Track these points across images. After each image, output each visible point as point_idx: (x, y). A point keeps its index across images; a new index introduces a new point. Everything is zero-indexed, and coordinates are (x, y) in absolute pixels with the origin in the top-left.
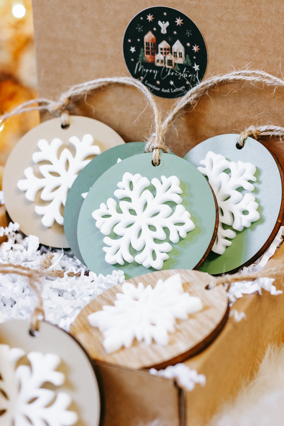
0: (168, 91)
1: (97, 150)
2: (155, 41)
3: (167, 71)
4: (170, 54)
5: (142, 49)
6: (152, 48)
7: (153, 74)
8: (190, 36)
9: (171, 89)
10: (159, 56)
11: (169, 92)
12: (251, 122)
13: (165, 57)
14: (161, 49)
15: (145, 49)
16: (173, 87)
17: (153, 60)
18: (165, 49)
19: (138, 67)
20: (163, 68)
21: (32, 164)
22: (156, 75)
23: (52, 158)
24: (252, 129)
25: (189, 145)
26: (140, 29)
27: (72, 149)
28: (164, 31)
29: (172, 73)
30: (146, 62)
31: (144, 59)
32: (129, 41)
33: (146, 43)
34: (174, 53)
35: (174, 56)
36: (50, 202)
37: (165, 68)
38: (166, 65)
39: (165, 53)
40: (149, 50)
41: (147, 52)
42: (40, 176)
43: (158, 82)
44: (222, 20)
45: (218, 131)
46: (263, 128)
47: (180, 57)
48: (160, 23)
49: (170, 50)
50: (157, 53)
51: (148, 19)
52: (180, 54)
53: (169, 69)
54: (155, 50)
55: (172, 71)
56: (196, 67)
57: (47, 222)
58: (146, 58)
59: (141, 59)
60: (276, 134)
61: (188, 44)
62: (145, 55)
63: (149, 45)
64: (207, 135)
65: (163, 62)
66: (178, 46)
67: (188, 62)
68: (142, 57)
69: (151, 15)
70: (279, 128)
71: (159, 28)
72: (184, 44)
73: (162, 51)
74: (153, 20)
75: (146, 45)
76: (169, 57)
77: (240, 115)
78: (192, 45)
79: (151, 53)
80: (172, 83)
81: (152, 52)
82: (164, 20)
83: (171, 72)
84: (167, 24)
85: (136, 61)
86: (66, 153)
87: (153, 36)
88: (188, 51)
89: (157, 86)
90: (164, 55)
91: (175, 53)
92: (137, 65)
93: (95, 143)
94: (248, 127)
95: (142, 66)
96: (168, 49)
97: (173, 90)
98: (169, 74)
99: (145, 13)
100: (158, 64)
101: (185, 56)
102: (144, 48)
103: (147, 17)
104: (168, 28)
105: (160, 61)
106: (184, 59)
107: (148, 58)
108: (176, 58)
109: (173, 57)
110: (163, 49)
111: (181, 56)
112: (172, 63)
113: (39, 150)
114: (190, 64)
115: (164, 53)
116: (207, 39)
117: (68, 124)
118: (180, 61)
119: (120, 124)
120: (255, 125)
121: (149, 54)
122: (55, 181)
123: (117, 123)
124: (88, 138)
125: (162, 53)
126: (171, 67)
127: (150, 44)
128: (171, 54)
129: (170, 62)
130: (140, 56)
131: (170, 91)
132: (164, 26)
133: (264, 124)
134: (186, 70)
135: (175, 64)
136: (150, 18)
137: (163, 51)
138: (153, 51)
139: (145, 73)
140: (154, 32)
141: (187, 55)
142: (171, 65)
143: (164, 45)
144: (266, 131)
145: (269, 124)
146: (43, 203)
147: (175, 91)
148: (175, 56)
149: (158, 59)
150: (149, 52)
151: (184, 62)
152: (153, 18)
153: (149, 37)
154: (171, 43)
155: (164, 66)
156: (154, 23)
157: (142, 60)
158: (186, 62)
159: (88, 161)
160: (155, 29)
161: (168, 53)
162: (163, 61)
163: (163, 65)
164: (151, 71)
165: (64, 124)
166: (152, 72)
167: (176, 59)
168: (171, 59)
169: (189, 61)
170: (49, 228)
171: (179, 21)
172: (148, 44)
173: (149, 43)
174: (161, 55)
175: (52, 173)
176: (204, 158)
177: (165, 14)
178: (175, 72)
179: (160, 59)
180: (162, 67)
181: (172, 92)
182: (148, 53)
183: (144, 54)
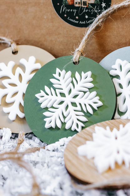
0: (84, 23)
1: (39, 66)
7: (73, 12)
16: (88, 19)
17: (73, 3)
19: (63, 9)
22: (75, 13)
23: (10, 74)
25: (100, 57)
27: (23, 67)
29: (87, 10)
31: (67, 2)
36: (13, 103)
37: (82, 7)
38: (82, 5)
42: (3, 87)
43: (77, 17)
53: (84, 8)
55: (87, 8)
56: (103, 5)
57: (12, 117)
58: (68, 2)
64: (112, 49)
68: (65, 2)
80: (87, 17)
83: (86, 10)
85: (61, 4)
86: (19, 70)
89: (76, 20)
92: (62, 7)
93: (37, 62)
95: (66, 8)
97: (88, 22)
98: (84, 11)
100: (77, 5)
105: (78, 3)
112: (86, 3)
114: (99, 3)
117: (17, 50)
118: (92, 1)
119: (51, 48)
122: (14, 89)
123: (49, 48)
124: (32, 59)
126: (85, 6)
131: (86, 22)
134: (96, 7)
135: (89, 4)
139: (67, 12)
142: (86, 5)
146: (7, 105)
147: (89, 22)
149: (76, 2)
151: (94, 2)
157: (65, 4)
158: (96, 2)
159: (34, 74)
162: (80, 3)
163: (80, 5)
164: (72, 10)
165: (14, 51)
169: (98, 1)
170: (14, 121)
175: (11, 84)
176: (114, 64)
179: (78, 1)
180: (79, 7)
181: (87, 23)
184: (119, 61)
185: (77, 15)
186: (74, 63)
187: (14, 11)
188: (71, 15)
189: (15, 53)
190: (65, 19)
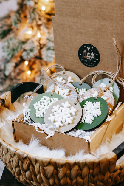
8: (95, 51)
10: (88, 56)
11: (90, 66)
16: (91, 64)
19: (82, 59)
20: (89, 60)
22: (87, 61)
26: (82, 49)
28: (89, 50)
32: (80, 52)
44: (103, 48)
49: (90, 55)
54: (87, 55)
55: (91, 60)
56: (97, 60)
66: (92, 54)
67: (95, 58)
72: (94, 54)
76: (90, 57)
78: (96, 54)
79: (85, 55)
82: (89, 47)
84: (90, 48)
88: (95, 55)
89: (87, 64)
100: (87, 58)
104: (90, 49)
107: (85, 57)
116: (100, 52)
118: (93, 58)
129: (90, 58)
132: (89, 49)
134: (95, 60)
136: (85, 46)
140: (86, 50)
143: (89, 53)
148: (92, 56)
153: (85, 51)
154: (91, 53)
157: (83, 57)
164: (85, 60)
171: (92, 48)
172: (84, 53)
186: (80, 85)
187: (64, 58)
188: (85, 62)
189: (64, 73)
190: (83, 63)
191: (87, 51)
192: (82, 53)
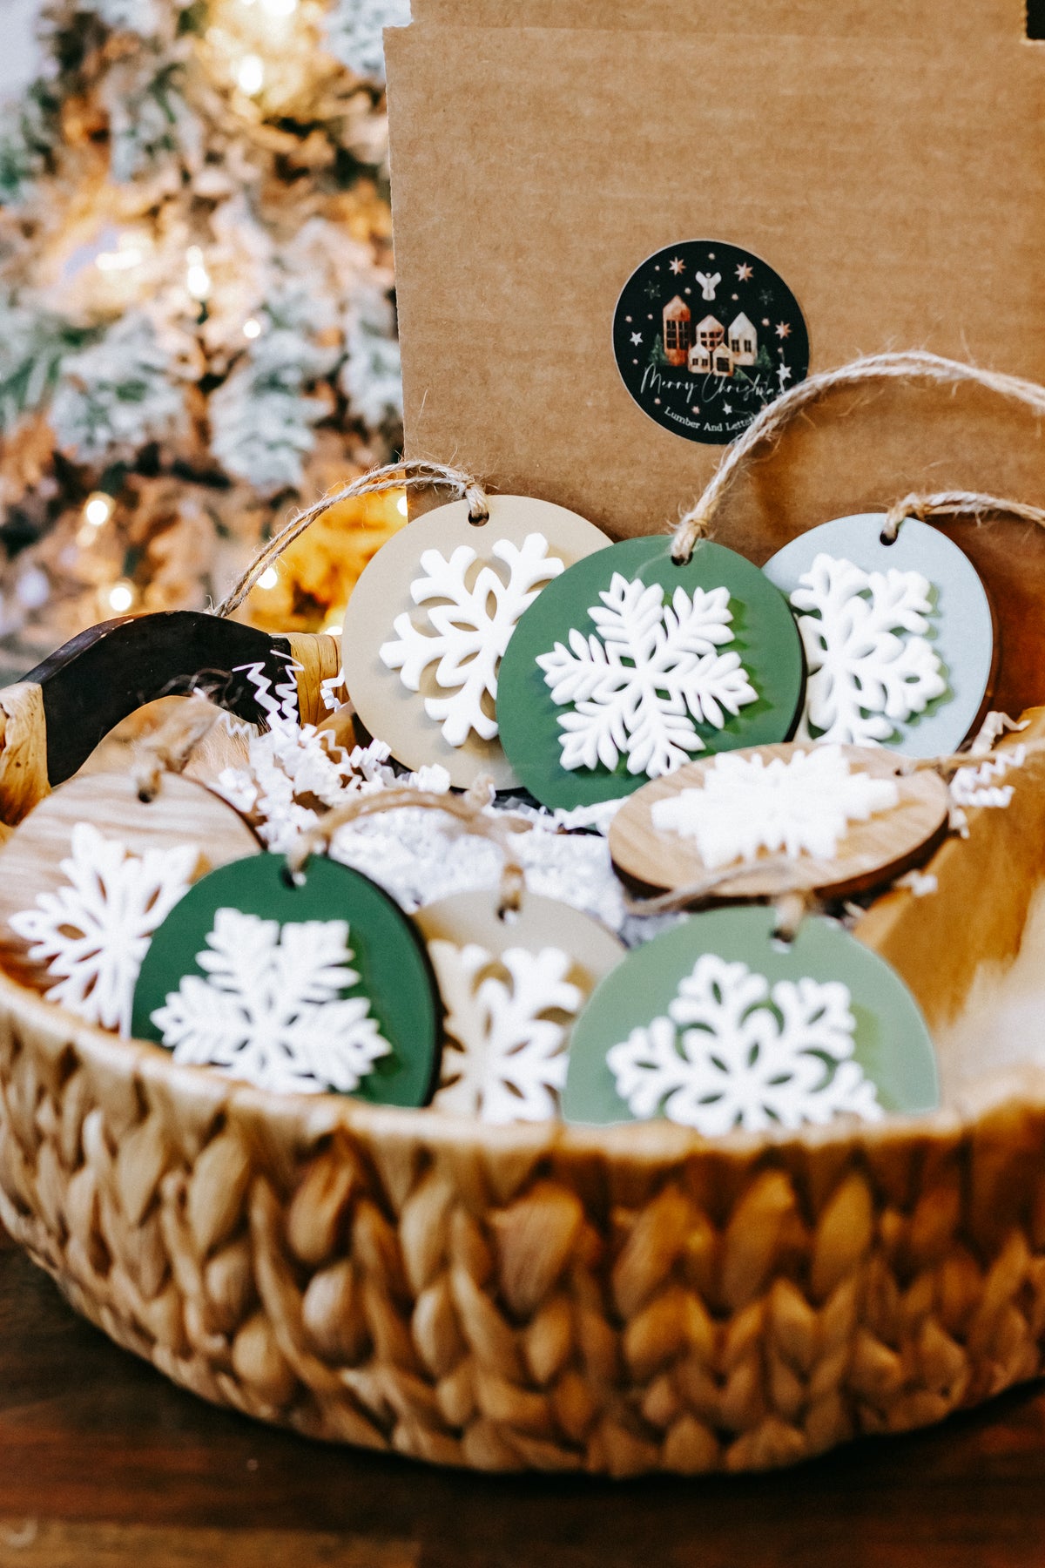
0: (719, 428)
1: (556, 568)
2: (689, 317)
3: (716, 382)
4: (723, 344)
5: (658, 336)
6: (681, 334)
7: (684, 392)
8: (769, 302)
9: (727, 424)
10: (699, 351)
11: (721, 430)
12: (911, 487)
13: (711, 353)
14: (703, 335)
15: (665, 336)
16: (732, 418)
17: (684, 360)
18: (712, 335)
19: (649, 378)
20: (708, 378)
21: (409, 605)
22: (690, 393)
23: (456, 590)
24: (914, 500)
26: (653, 291)
27: (502, 569)
28: (709, 294)
29: (729, 388)
30: (667, 364)
31: (663, 357)
32: (629, 319)
33: (668, 322)
34: (733, 342)
35: (733, 350)
36: (457, 688)
37: (713, 376)
38: (715, 369)
39: (712, 344)
40: (674, 339)
41: (668, 342)
42: (430, 631)
43: (696, 410)
44: (841, 265)
45: (834, 511)
46: (938, 498)
47: (746, 350)
48: (700, 277)
49: (723, 337)
50: (694, 343)
51: (671, 268)
52: (747, 343)
53: (720, 378)
54: (689, 338)
55: (729, 381)
56: (784, 372)
57: (454, 733)
58: (668, 357)
59: (657, 358)
60: (967, 509)
61: (766, 322)
62: (666, 350)
63: (674, 327)
64: (810, 523)
65: (707, 364)
66: (742, 328)
67: (764, 361)
68: (658, 355)
69: (679, 260)
70: (972, 496)
71: (698, 288)
72: (756, 322)
73: (704, 339)
74: (683, 270)
75: (668, 326)
76: (722, 351)
77: (886, 474)
78: (775, 322)
79: (678, 345)
80: (728, 409)
81: (681, 344)
82: (709, 269)
83: (726, 385)
84: (718, 277)
85: (644, 363)
86: (487, 579)
87: (684, 307)
88: (766, 338)
89: (693, 418)
90: (710, 349)
91: (736, 342)
92: (647, 373)
93: (553, 551)
94: (902, 498)
95: (659, 375)
96: (718, 334)
97: (730, 426)
98: (720, 390)
99: (665, 257)
100: (697, 369)
101: (759, 348)
102: (662, 335)
103: (671, 265)
104: (717, 289)
105: (700, 362)
106: (756, 354)
107: (672, 355)
108: (736, 353)
109: (730, 350)
110: (708, 335)
111: (748, 349)
112: (728, 364)
113: (422, 573)
114: (769, 366)
115: (708, 343)
116: (809, 307)
117: (484, 512)
118: (747, 359)
119: (604, 510)
120: (918, 491)
121: (675, 347)
122: (466, 641)
123: (598, 509)
124: (536, 542)
125: (704, 344)
126: (725, 374)
127: (677, 325)
128: (727, 345)
129: (723, 364)
130: (654, 351)
131: (724, 427)
132: (709, 284)
133: (939, 488)
134: (760, 380)
135: (736, 366)
136: (676, 266)
137: (708, 340)
138: (684, 340)
139: (664, 389)
140: (685, 298)
141: (764, 346)
142: (727, 369)
143: (708, 324)
144: (944, 504)
145: (952, 488)
146: (440, 691)
147: (734, 427)
148: (736, 349)
149: (695, 357)
150: (675, 342)
151: (755, 360)
152: (683, 267)
153: (674, 309)
154: (727, 321)
155: (710, 373)
156: (688, 278)
157: (659, 362)
158: (760, 362)
159: (535, 595)
160: (688, 291)
161: (719, 343)
162: (707, 361)
163: (707, 370)
164: (678, 384)
165: (474, 515)
166: (682, 387)
167: (738, 356)
168: (727, 356)
169: (767, 358)
170: (459, 747)
171: (743, 272)
172: (671, 324)
173: (674, 322)
174: (703, 348)
175: (458, 624)
176: (808, 571)
177: (712, 256)
178: (734, 385)
179: (701, 357)
180: (705, 375)
181: (728, 429)
182: (671, 345)
183: (663, 348)
184: (823, 562)
185: (694, 401)
187: (485, 378)
188: (676, 400)
189: (477, 519)
190: (657, 414)
191: (699, 307)
192: (652, 330)
